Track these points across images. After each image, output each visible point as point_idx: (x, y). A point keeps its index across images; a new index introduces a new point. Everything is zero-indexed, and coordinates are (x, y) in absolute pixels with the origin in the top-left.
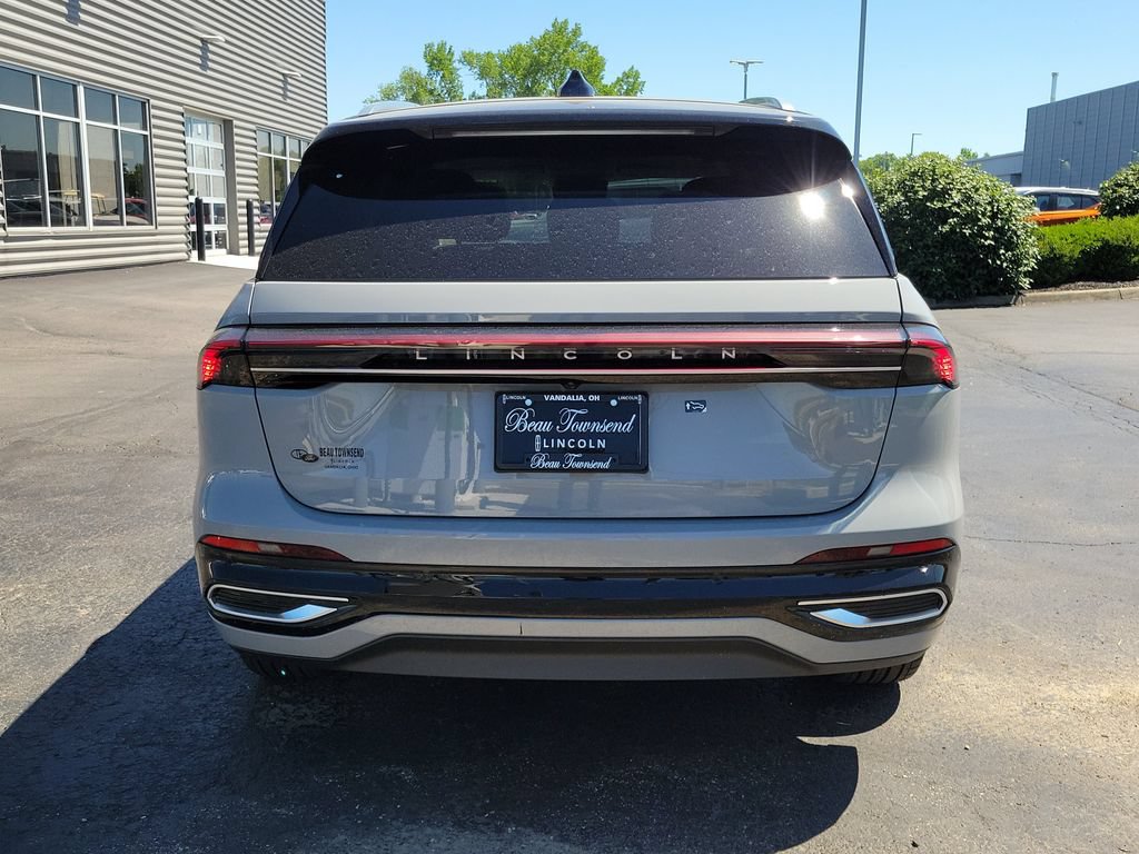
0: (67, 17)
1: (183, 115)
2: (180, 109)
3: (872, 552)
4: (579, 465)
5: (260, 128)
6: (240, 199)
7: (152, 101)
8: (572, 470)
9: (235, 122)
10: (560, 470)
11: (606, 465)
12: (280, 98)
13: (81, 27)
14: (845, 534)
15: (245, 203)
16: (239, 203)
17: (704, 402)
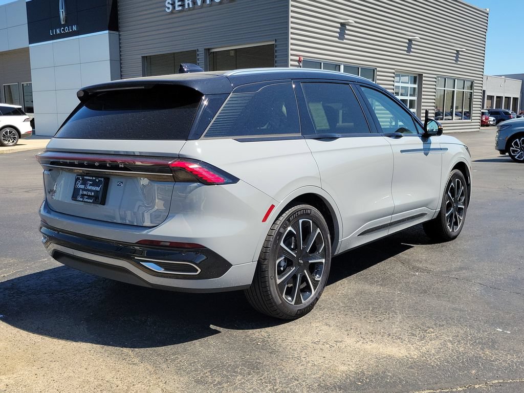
0: (339, 38)
1: (394, 73)
2: (393, 71)
3: (162, 243)
4: (86, 200)
5: (439, 76)
6: (423, 110)
7: (378, 69)
8: (85, 202)
9: (424, 75)
10: (82, 201)
11: (91, 201)
12: (454, 62)
13: (345, 41)
14: (149, 235)
15: (425, 111)
16: (422, 111)
17: (122, 183)
